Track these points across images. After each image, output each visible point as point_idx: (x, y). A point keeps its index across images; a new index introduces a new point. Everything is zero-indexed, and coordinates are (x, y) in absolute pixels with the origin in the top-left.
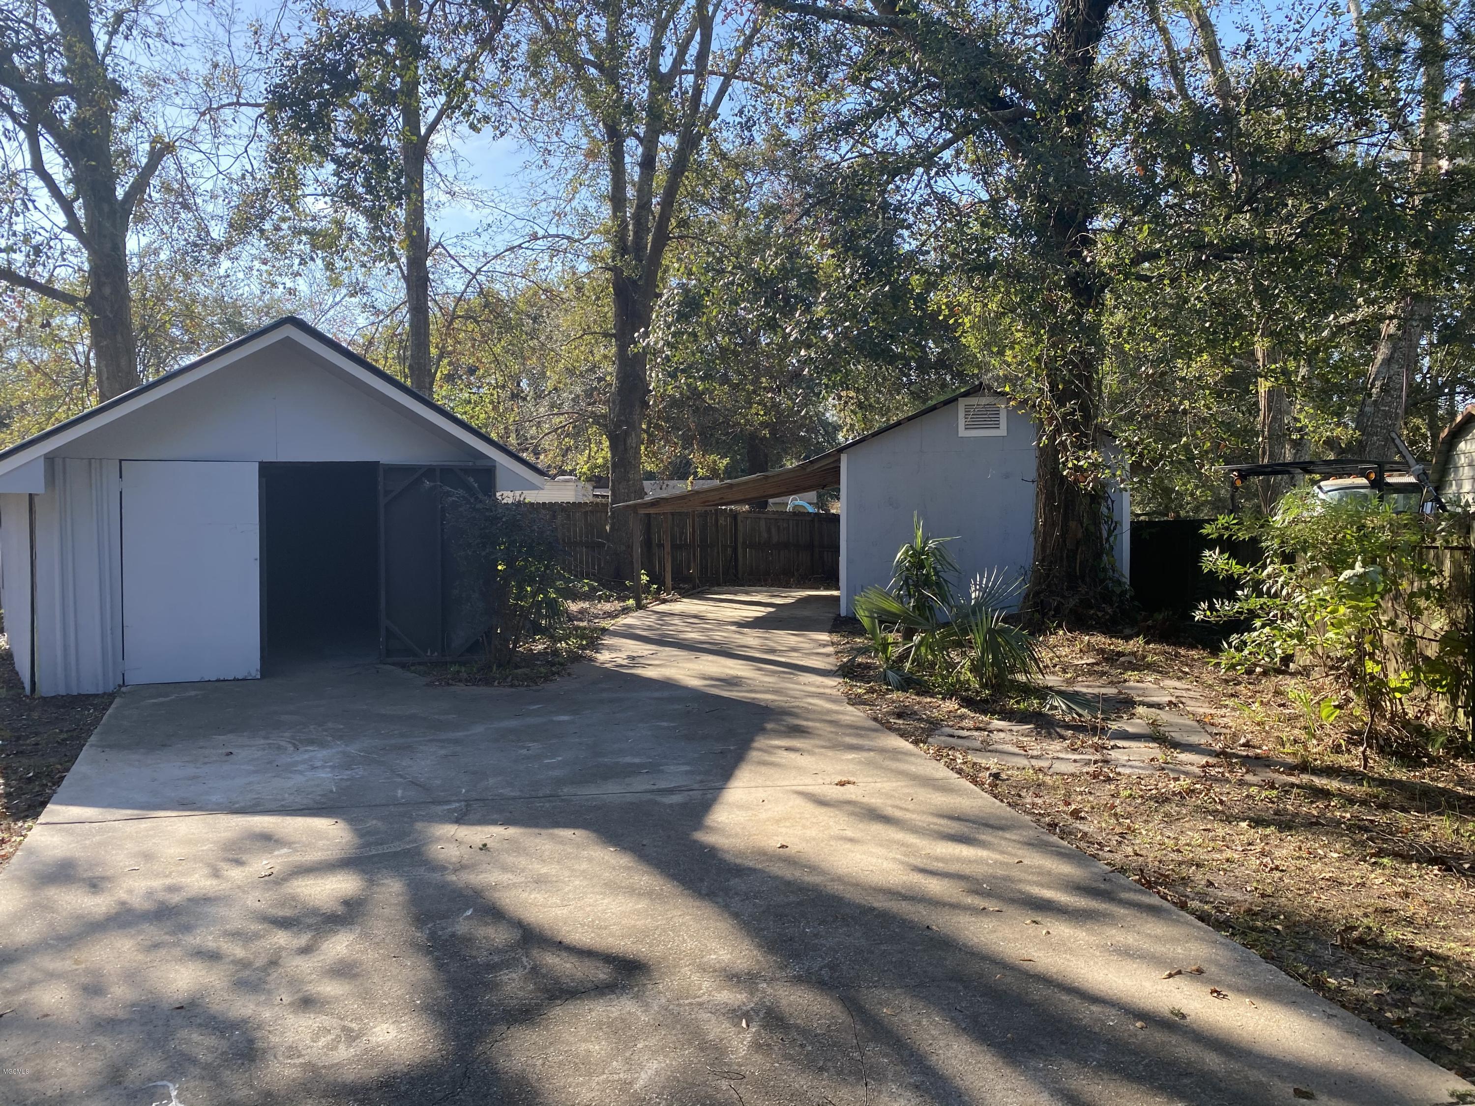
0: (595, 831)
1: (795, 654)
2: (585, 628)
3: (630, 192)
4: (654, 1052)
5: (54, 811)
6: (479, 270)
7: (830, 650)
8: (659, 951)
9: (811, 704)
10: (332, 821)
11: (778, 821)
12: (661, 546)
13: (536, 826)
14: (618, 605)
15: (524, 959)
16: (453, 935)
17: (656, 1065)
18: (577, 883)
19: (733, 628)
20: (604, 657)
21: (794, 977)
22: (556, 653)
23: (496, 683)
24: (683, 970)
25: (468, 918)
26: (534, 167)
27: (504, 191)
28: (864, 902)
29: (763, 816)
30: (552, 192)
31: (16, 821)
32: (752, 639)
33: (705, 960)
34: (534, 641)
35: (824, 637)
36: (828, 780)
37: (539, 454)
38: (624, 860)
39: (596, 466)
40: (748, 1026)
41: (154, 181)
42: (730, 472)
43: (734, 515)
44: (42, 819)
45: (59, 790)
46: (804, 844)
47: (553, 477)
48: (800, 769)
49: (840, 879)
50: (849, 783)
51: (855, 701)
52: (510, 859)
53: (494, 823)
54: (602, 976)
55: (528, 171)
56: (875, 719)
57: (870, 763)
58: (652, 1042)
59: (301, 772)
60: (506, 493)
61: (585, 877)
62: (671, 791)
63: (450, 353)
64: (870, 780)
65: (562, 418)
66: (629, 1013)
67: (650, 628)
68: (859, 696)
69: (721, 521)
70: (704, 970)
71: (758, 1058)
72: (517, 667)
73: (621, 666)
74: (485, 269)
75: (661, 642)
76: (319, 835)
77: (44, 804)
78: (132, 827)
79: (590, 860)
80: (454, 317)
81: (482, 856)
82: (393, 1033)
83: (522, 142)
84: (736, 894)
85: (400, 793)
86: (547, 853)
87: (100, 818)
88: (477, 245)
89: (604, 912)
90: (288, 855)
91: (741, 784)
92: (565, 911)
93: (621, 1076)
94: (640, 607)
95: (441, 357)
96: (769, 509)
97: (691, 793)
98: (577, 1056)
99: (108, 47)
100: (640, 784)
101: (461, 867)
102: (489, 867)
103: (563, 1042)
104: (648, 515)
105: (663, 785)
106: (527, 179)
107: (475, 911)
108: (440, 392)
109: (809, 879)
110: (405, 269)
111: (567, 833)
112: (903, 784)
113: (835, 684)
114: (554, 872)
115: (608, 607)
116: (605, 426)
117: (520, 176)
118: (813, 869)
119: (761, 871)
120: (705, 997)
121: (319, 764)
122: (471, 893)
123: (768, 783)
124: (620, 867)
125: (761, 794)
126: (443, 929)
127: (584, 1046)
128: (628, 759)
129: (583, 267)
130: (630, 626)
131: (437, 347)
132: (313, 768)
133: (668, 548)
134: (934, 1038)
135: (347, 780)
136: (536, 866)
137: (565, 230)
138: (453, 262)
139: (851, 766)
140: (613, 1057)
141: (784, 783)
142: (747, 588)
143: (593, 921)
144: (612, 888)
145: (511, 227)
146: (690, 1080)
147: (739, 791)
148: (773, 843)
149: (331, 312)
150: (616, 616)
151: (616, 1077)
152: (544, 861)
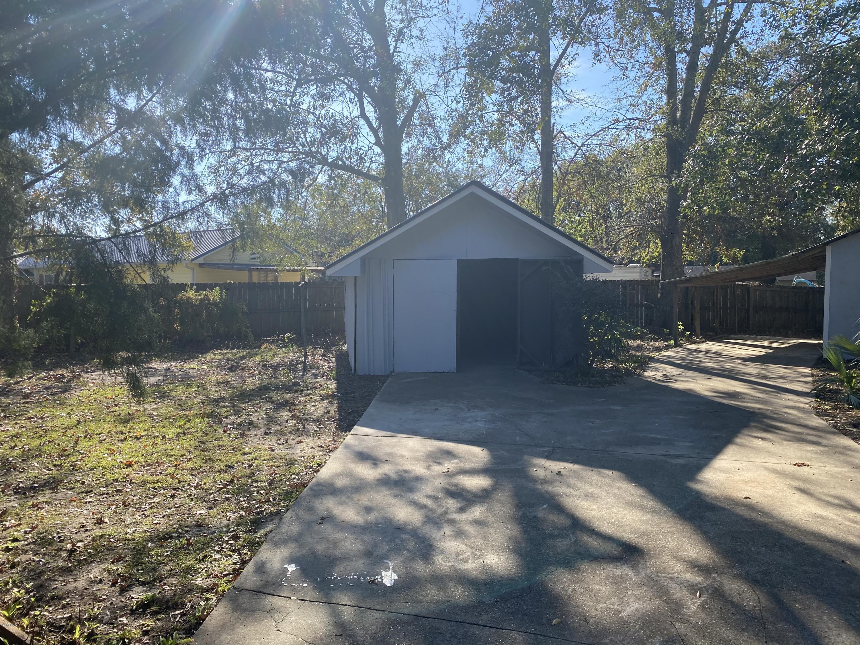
0: (625, 473)
1: (782, 381)
2: (639, 356)
3: (680, 86)
4: (637, 598)
5: (358, 429)
6: (583, 144)
7: (810, 379)
8: (651, 544)
9: (786, 413)
10: (482, 449)
11: (746, 482)
12: (694, 307)
13: (590, 466)
14: (663, 344)
15: (571, 535)
16: (535, 517)
17: (637, 605)
18: (609, 500)
19: (740, 361)
20: (648, 374)
21: (737, 574)
22: (618, 370)
23: (579, 385)
24: (664, 558)
25: (545, 509)
26: (619, 79)
27: (601, 96)
28: (797, 539)
29: (738, 478)
30: (629, 93)
31: (342, 432)
32: (752, 369)
33: (679, 554)
34: (605, 363)
35: (807, 370)
36: (789, 461)
37: (617, 251)
38: (640, 491)
39: (653, 258)
40: (700, 596)
41: (416, 115)
42: (745, 259)
43: (747, 288)
44: (352, 432)
45: (361, 419)
46: (762, 498)
47: (626, 265)
48: (769, 453)
49: (784, 523)
50: (804, 465)
51: (821, 414)
52: (572, 481)
53: (567, 461)
54: (614, 552)
55: (615, 82)
56: (835, 427)
57: (823, 453)
58: (637, 592)
59: (469, 422)
60: (588, 275)
61: (614, 498)
62: (677, 457)
63: (564, 194)
64: (822, 465)
65: (632, 229)
66: (627, 574)
67: (682, 359)
68: (826, 410)
69: (738, 292)
70: (678, 560)
71: (703, 615)
72: (593, 376)
73: (659, 380)
74: (586, 143)
75: (688, 367)
76: (474, 455)
77: (353, 426)
78: (388, 440)
79: (619, 488)
80: (567, 173)
81: (558, 478)
82: (496, 560)
83: (611, 65)
84: (709, 521)
85: (518, 438)
86: (594, 482)
87: (376, 434)
88: (582, 130)
89: (622, 518)
90: (457, 463)
91: (725, 458)
92: (599, 514)
93: (615, 607)
94: (676, 345)
95: (559, 197)
96: (776, 284)
97: (690, 459)
98: (592, 591)
99: (395, 48)
100: (658, 450)
101: (545, 481)
102: (560, 484)
103: (585, 582)
104: (687, 288)
105: (672, 452)
106: (614, 87)
107: (548, 506)
108: (559, 217)
109: (761, 519)
110: (540, 148)
111: (609, 472)
112: (846, 470)
113: (809, 401)
114: (597, 492)
115: (656, 344)
116: (659, 233)
117: (610, 86)
118: (765, 514)
119: (729, 510)
120: (676, 575)
121: (479, 419)
122: (548, 496)
123: (745, 459)
124: (637, 495)
125: (738, 465)
126: (530, 513)
127: (596, 587)
128: (653, 435)
129: (649, 136)
130: (669, 357)
131: (557, 191)
132: (476, 421)
133: (698, 309)
134: (829, 628)
135: (492, 429)
136: (587, 488)
137: (637, 115)
138: (568, 141)
139: (809, 454)
140: (613, 596)
141: (755, 460)
142: (755, 336)
143: (615, 522)
144: (630, 505)
145: (604, 117)
146: (656, 618)
147: (724, 461)
148: (740, 494)
149: (504, 175)
150: (661, 350)
151: (612, 607)
152: (592, 485)
